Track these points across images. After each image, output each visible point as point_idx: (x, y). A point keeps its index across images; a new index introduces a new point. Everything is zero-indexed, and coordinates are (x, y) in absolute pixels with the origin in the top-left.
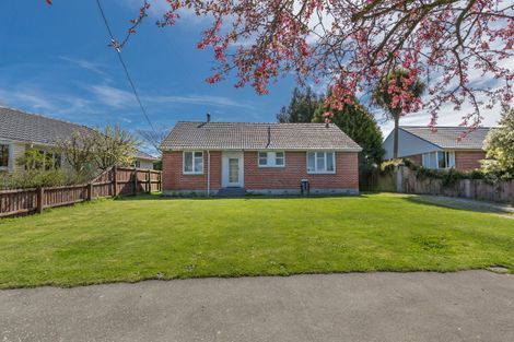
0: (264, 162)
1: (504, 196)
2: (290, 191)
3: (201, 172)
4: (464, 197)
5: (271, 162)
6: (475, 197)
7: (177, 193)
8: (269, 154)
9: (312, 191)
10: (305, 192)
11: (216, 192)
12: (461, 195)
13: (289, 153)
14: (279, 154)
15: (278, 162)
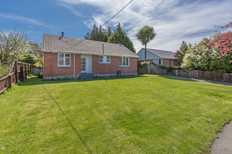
0: (101, 61)
1: (189, 75)
2: (113, 75)
3: (70, 66)
4: (176, 76)
5: (105, 61)
6: (179, 75)
7: (55, 78)
8: (104, 57)
9: (122, 74)
10: (119, 75)
11: (78, 76)
12: (174, 75)
13: (112, 57)
14: (108, 57)
15: (108, 61)
